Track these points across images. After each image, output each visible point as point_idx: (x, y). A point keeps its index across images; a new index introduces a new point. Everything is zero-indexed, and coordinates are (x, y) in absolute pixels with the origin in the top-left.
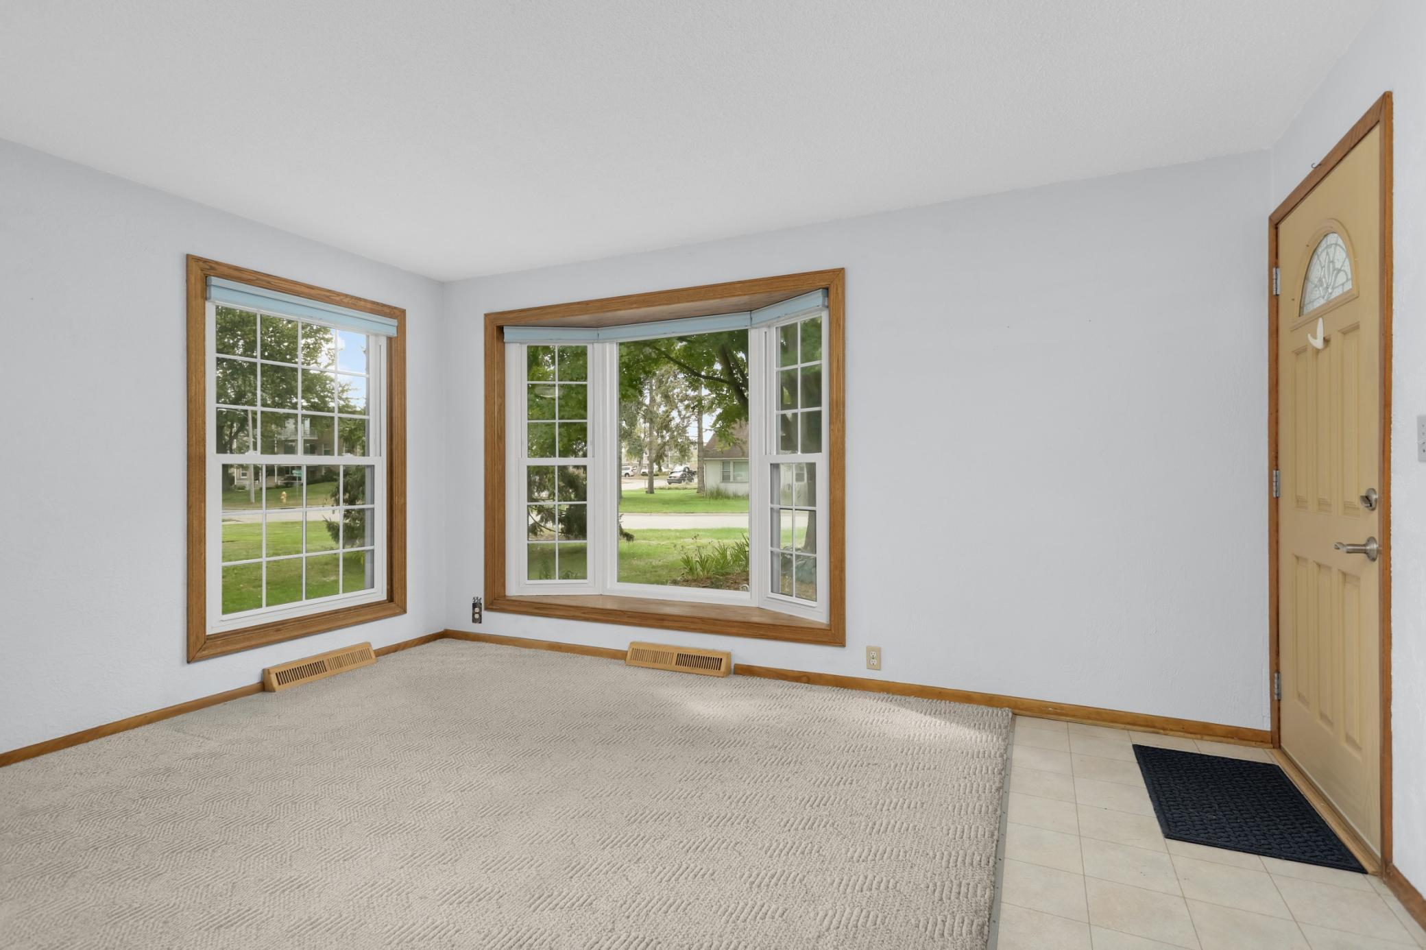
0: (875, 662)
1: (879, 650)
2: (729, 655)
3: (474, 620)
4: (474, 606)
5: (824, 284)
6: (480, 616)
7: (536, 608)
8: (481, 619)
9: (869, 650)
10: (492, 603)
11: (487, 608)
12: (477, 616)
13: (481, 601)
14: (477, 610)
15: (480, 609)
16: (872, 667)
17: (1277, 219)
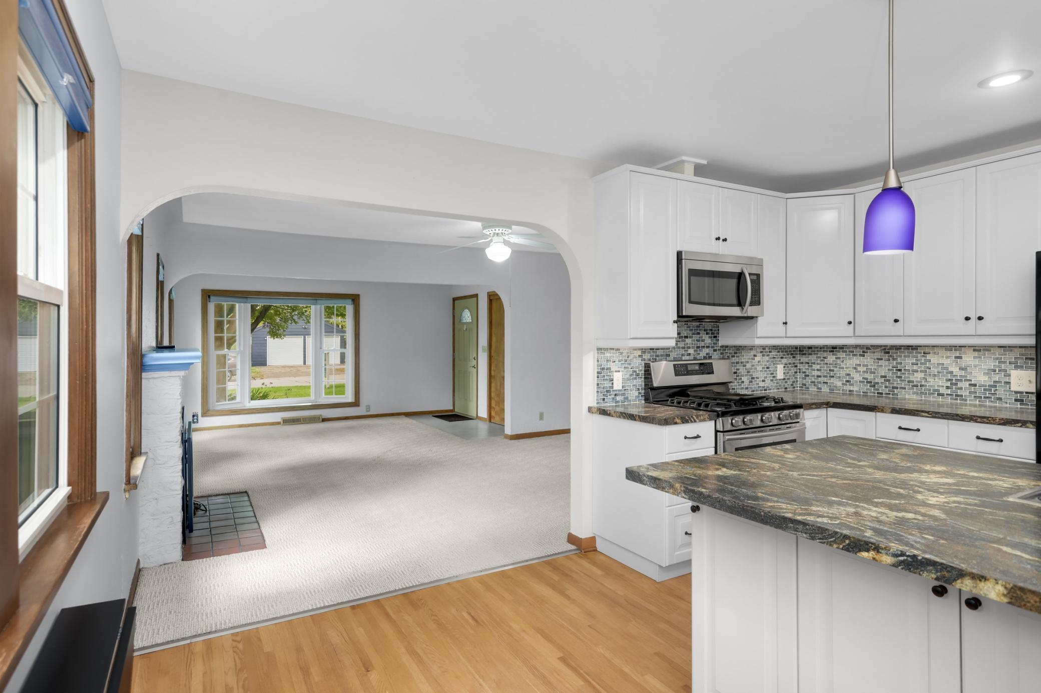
0: (368, 409)
1: (369, 406)
2: (321, 415)
4: (193, 416)
5: (354, 298)
6: (197, 420)
9: (367, 406)
10: (205, 413)
11: (202, 416)
12: (195, 420)
13: (198, 414)
14: (195, 418)
15: (197, 417)
16: (367, 411)
17: (454, 299)
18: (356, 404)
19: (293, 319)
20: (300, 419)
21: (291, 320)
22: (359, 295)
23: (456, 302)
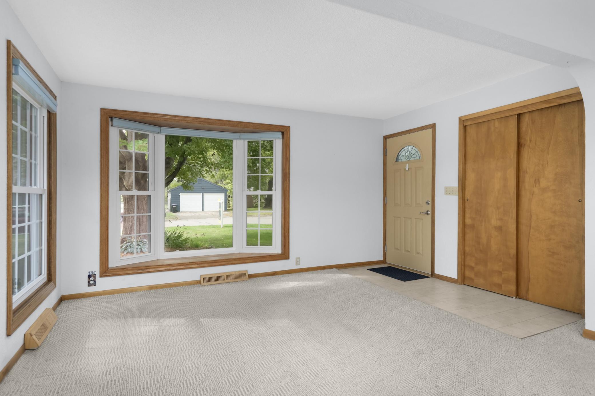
0: (298, 262)
1: (299, 258)
2: (247, 271)
3: (89, 285)
4: (89, 277)
5: (283, 130)
6: (95, 281)
7: (139, 270)
8: (95, 283)
9: (297, 258)
10: (105, 272)
11: (101, 276)
12: (92, 282)
13: (96, 273)
14: (92, 278)
15: (95, 277)
16: (297, 264)
17: (386, 138)
18: (285, 255)
19: (202, 174)
20: (223, 276)
21: (200, 175)
22: (289, 127)
23: (388, 140)
